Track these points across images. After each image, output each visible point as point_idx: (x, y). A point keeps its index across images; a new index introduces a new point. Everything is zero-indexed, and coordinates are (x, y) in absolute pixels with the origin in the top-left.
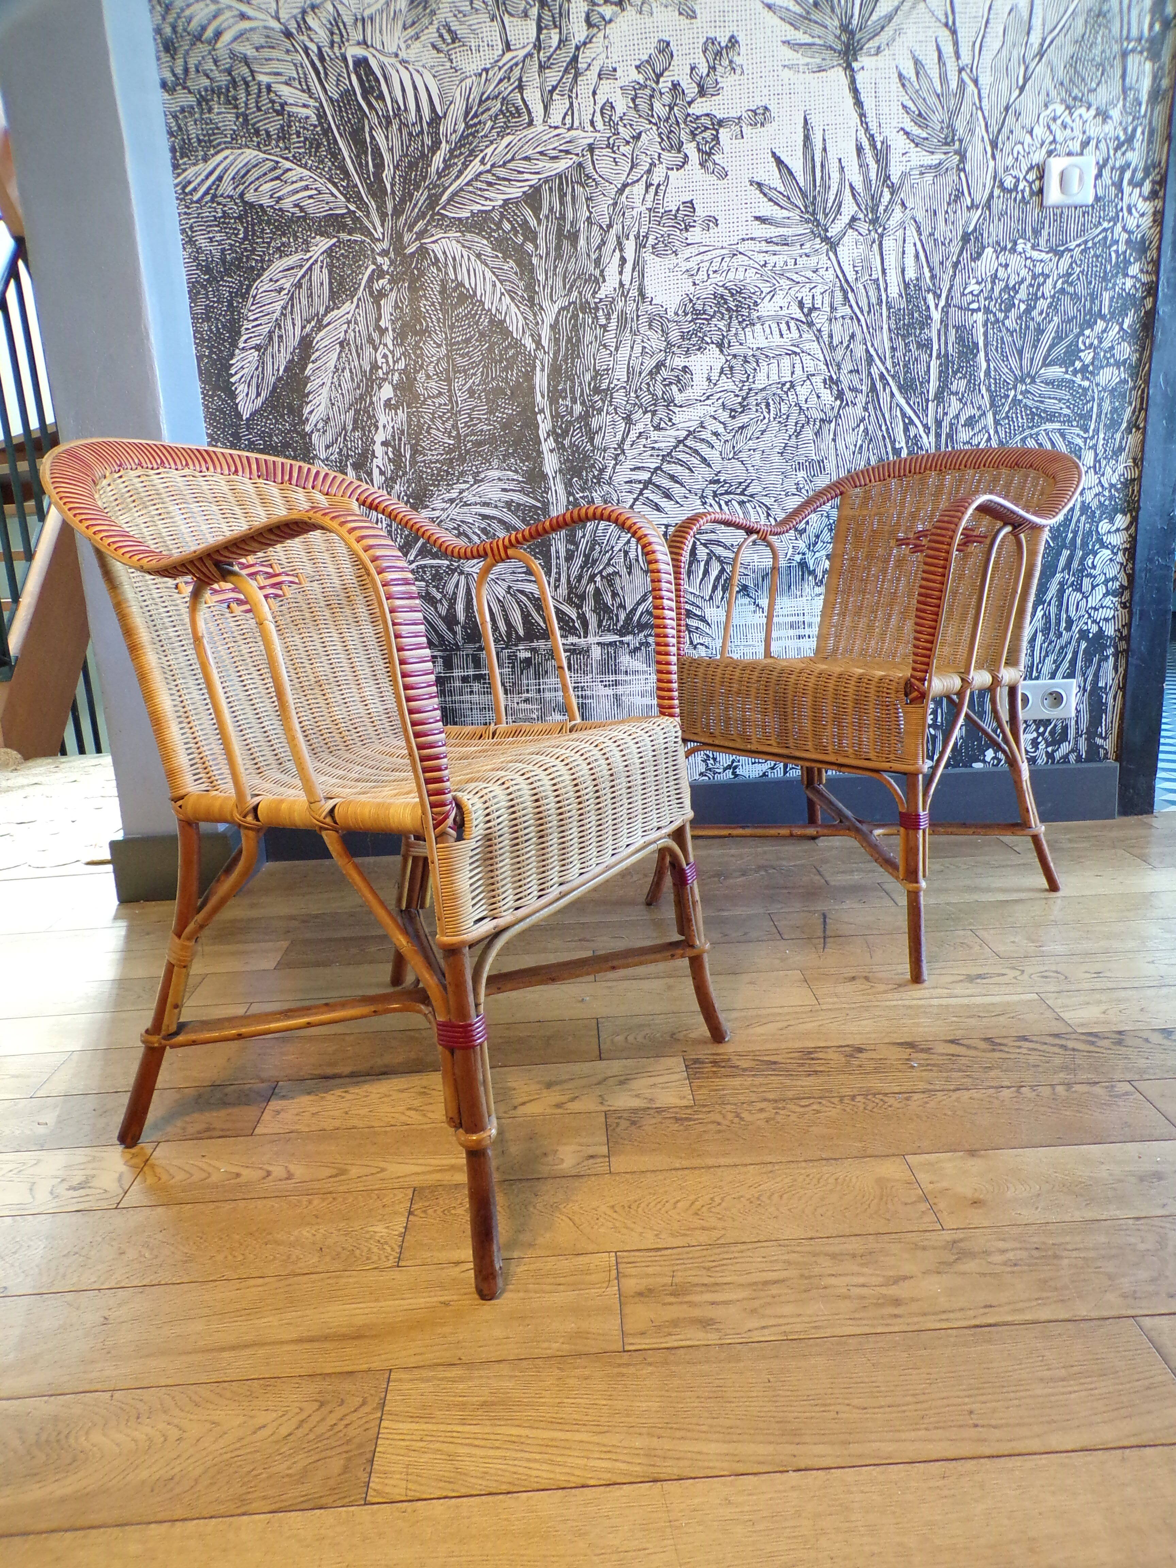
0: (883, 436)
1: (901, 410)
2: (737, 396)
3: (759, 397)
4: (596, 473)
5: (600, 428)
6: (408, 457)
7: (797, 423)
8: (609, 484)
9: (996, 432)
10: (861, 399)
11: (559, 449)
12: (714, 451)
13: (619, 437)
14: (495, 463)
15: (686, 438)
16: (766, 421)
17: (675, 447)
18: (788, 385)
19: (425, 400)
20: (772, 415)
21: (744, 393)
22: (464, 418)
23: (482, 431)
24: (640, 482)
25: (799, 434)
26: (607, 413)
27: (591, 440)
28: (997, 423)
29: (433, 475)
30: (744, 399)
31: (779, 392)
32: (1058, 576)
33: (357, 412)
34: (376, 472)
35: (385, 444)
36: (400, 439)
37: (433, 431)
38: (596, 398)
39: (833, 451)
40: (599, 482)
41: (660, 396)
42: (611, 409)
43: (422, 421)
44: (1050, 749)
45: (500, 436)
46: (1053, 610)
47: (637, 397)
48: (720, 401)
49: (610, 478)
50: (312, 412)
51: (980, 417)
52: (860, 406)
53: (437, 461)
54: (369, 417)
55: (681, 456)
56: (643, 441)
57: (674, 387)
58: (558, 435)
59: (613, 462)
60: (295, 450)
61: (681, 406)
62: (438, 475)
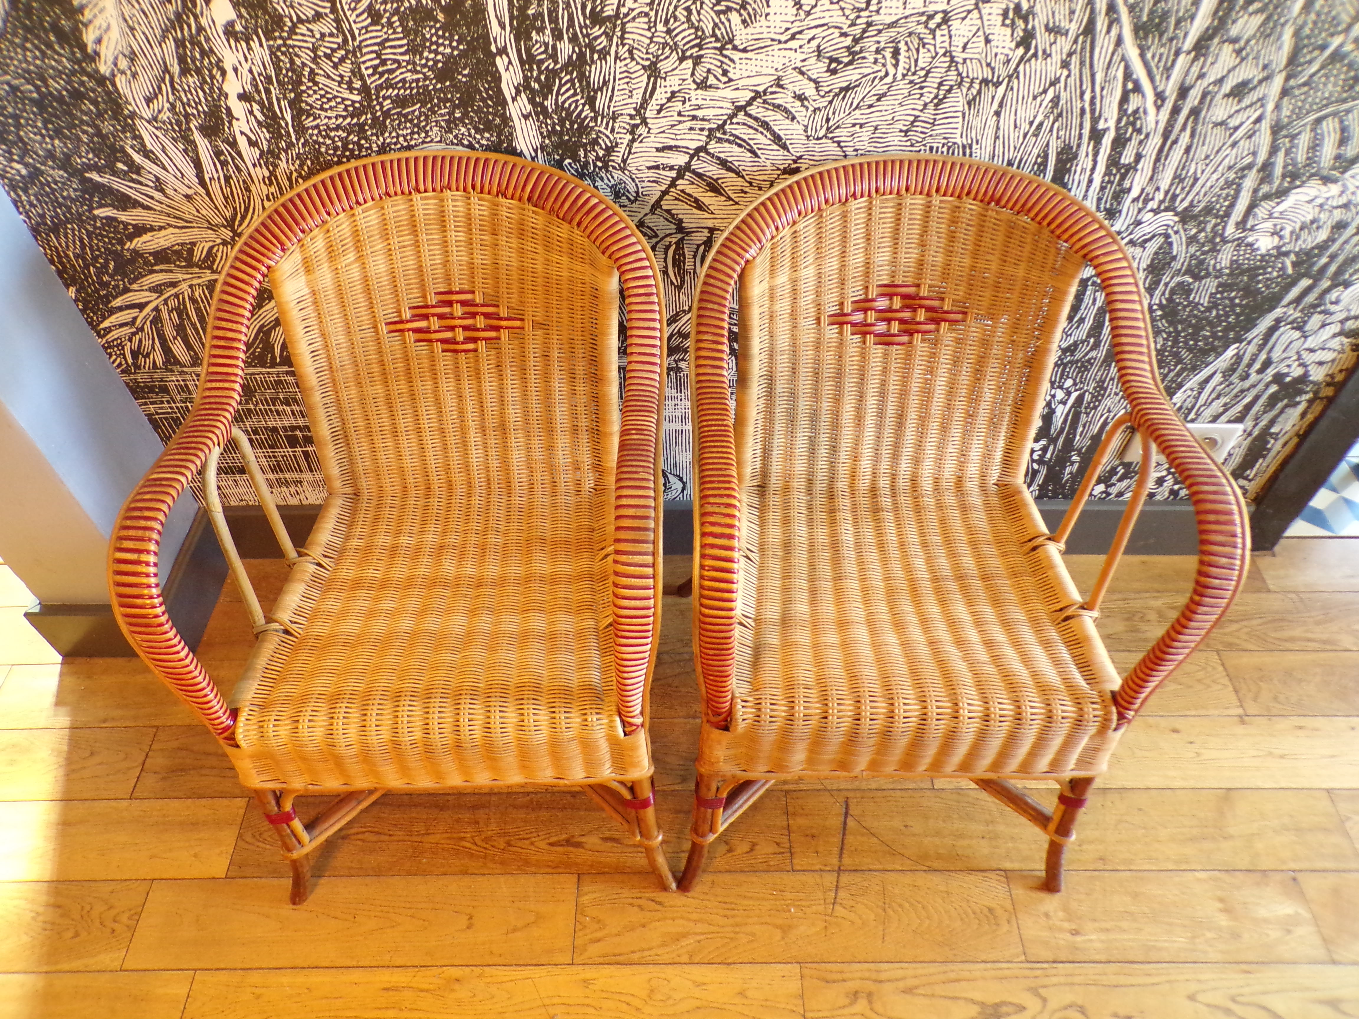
0: (1083, 111)
1: (1127, 67)
2: (844, 35)
3: (883, 38)
4: (601, 153)
5: (605, 83)
6: (289, 118)
7: (941, 84)
8: (623, 170)
9: (1278, 107)
10: (1064, 45)
11: (537, 114)
12: (795, 125)
13: (637, 97)
14: (435, 133)
15: (749, 103)
16: (889, 79)
17: (731, 117)
18: (938, 19)
19: (294, 26)
20: (901, 70)
21: (857, 31)
22: (368, 60)
23: (404, 81)
24: (671, 168)
25: (941, 101)
26: (617, 58)
27: (591, 101)
28: (1285, 92)
29: (336, 149)
30: (856, 41)
31: (921, 29)
32: (1278, 312)
33: (180, 44)
34: (242, 142)
35: (243, 97)
36: (268, 91)
37: (318, 79)
38: (597, 31)
39: (990, 132)
40: (606, 166)
41: (708, 31)
42: (623, 51)
43: (298, 62)
44: (1176, 487)
45: (434, 89)
46: (1252, 349)
47: (669, 32)
48: (814, 44)
49: (624, 161)
50: (99, 41)
51: (1260, 82)
52: (1056, 59)
53: (338, 128)
54: (203, 53)
55: (741, 131)
56: (678, 106)
57: (735, 17)
58: (532, 91)
59: (629, 137)
60: (95, 102)
61: (744, 50)
62: (345, 147)
